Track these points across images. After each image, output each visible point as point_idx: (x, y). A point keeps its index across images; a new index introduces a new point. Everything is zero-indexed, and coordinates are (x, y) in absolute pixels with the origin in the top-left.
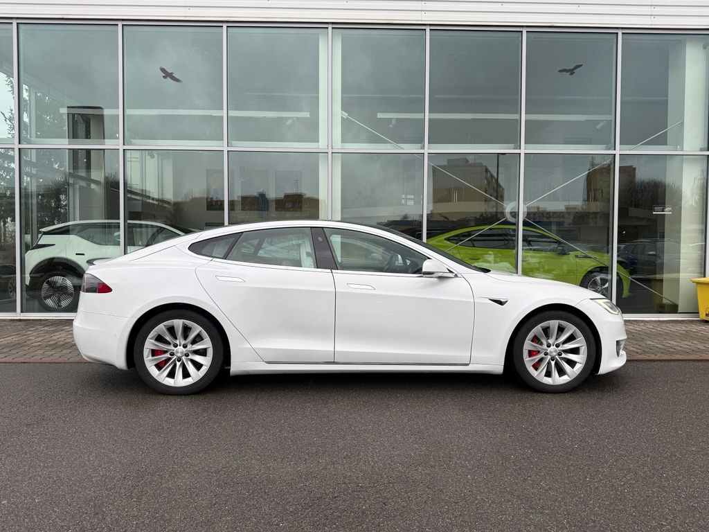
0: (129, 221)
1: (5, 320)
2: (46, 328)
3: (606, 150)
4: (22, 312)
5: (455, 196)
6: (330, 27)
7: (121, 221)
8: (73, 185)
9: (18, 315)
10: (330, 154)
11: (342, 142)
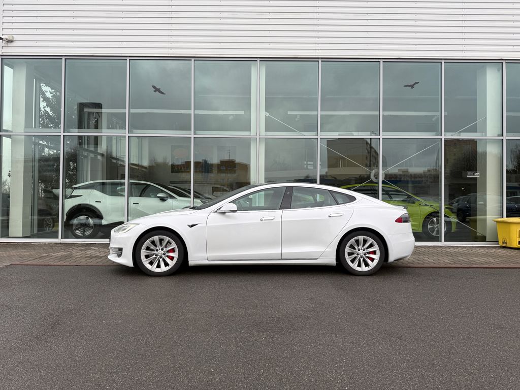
0: (131, 181)
1: (51, 243)
2: (80, 248)
3: (436, 136)
4: (62, 238)
6: (258, 60)
7: (126, 181)
8: (87, 157)
9: (60, 240)
10: (258, 139)
11: (265, 131)
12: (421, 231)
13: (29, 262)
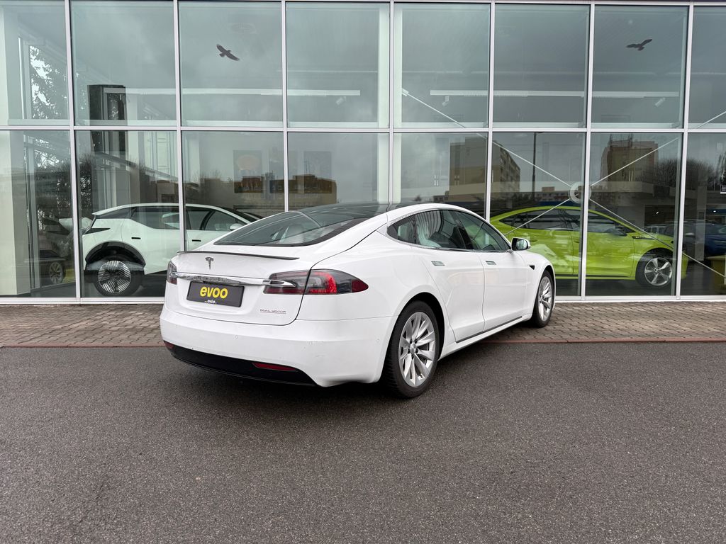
0: (187, 205)
1: (65, 305)
2: (113, 313)
3: (674, 128)
4: (81, 297)
7: (180, 204)
8: (109, 168)
9: (78, 300)
10: (391, 134)
11: (402, 121)
12: (634, 278)
13: (33, 341)
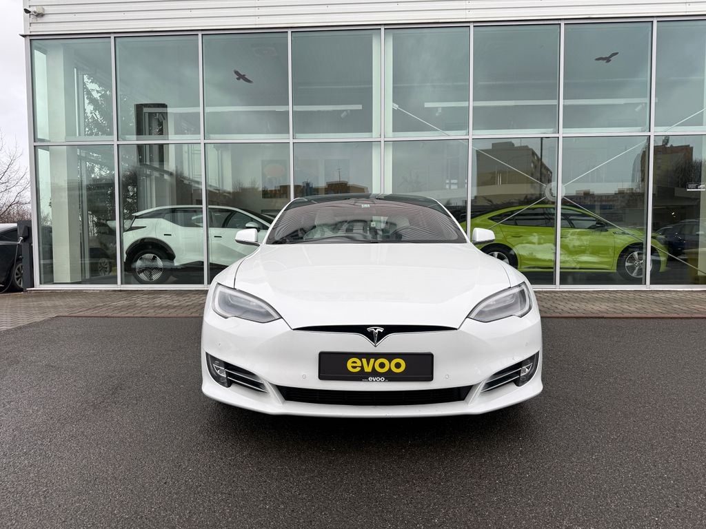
0: (209, 206)
1: (108, 291)
3: (641, 131)
4: (122, 284)
5: (500, 179)
6: (383, 28)
7: (204, 206)
8: (150, 176)
9: (119, 286)
10: (383, 143)
11: (393, 131)
12: (615, 271)
13: (81, 313)
